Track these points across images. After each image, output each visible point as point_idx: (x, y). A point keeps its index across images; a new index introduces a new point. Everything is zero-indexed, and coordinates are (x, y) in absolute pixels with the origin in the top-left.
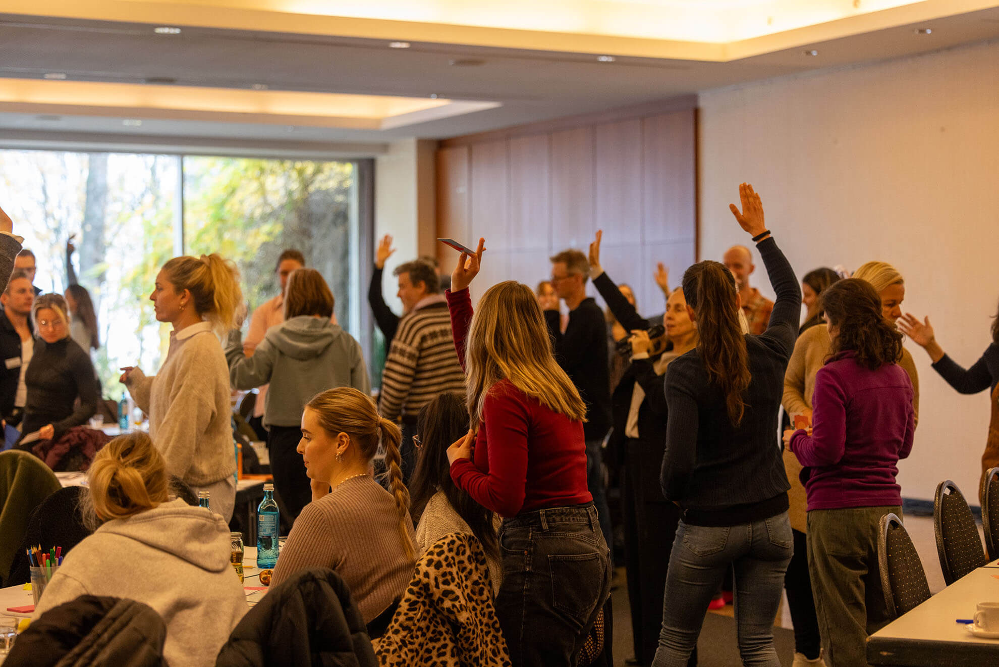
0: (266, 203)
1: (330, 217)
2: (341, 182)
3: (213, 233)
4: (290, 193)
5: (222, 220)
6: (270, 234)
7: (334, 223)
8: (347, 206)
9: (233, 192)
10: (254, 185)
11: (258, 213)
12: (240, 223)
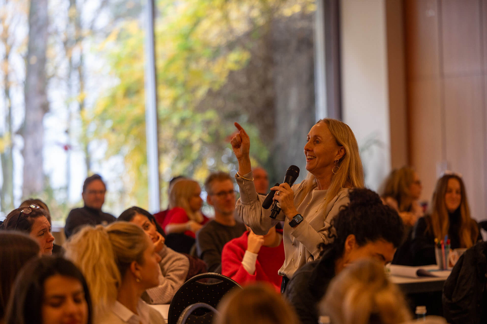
0: (231, 31)
1: (294, 44)
2: (304, 7)
3: (180, 63)
4: (251, 21)
5: (190, 50)
6: (237, 62)
7: (298, 50)
8: (311, 33)
9: (197, 22)
10: (217, 14)
11: (223, 41)
12: (208, 52)
